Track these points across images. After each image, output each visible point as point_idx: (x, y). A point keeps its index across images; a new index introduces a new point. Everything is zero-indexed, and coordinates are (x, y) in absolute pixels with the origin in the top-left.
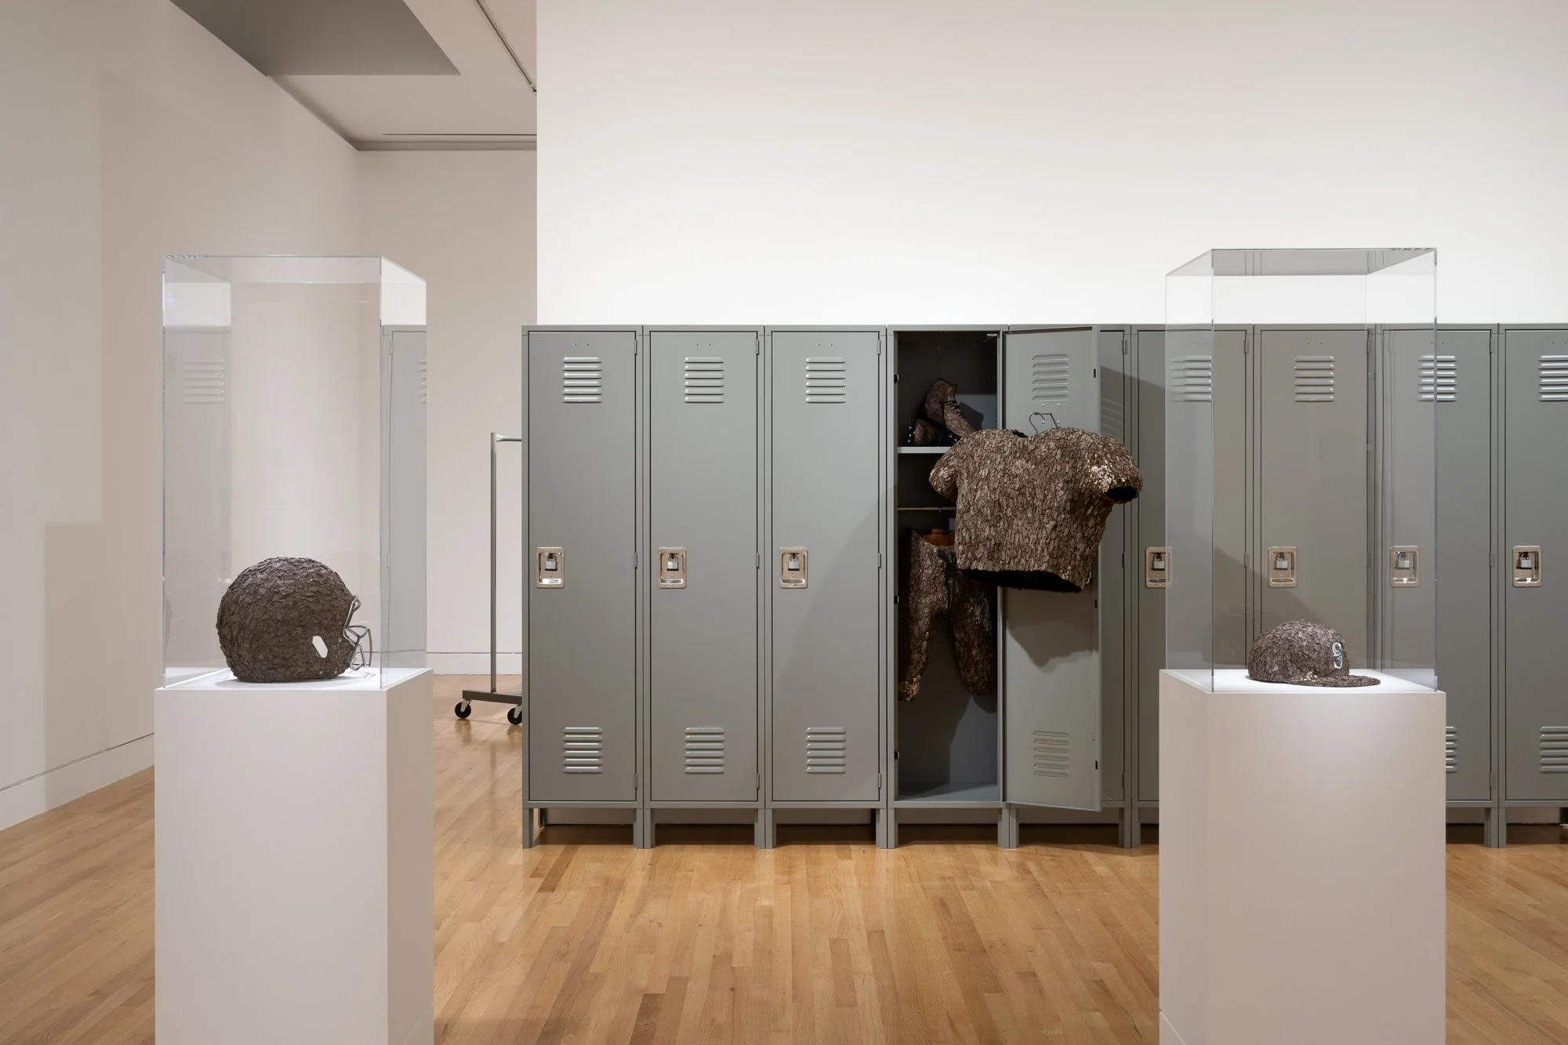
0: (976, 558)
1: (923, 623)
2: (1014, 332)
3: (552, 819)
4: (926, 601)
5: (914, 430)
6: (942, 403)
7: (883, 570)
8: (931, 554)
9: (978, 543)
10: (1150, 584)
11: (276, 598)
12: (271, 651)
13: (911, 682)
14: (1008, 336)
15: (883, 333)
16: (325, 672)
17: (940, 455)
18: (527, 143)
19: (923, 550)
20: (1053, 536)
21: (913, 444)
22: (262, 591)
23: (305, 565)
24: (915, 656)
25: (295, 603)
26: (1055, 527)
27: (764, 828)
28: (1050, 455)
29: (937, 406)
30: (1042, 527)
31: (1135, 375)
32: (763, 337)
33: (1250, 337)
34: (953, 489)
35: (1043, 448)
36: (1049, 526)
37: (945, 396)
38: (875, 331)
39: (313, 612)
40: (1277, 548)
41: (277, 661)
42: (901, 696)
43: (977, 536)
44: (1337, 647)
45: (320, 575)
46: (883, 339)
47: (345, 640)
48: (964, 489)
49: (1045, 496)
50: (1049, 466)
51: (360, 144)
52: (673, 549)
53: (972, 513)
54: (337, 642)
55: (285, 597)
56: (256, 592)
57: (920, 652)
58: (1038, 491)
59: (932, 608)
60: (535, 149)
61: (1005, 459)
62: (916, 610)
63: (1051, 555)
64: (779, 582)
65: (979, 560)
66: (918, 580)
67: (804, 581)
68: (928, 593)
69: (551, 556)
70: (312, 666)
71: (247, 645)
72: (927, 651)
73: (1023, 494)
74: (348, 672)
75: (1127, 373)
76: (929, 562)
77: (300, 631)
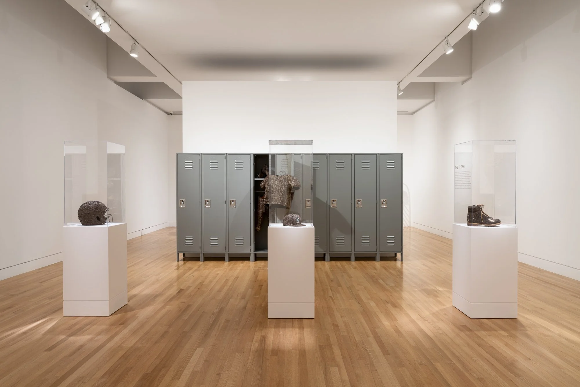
0: (267, 202)
1: (260, 215)
2: (278, 155)
3: (186, 256)
4: (261, 210)
5: (258, 175)
6: (265, 169)
7: (251, 204)
8: (262, 201)
9: (268, 198)
10: (306, 207)
11: (88, 209)
12: (87, 219)
13: (258, 227)
14: (277, 156)
15: (251, 155)
16: (100, 223)
17: (262, 180)
18: (181, 113)
19: (260, 200)
20: (282, 197)
21: (258, 178)
22: (86, 207)
23: (96, 202)
24: (259, 222)
25: (92, 210)
26: (282, 195)
27: (227, 257)
28: (282, 180)
29: (264, 170)
30: (280, 195)
31: (303, 164)
32: (226, 156)
33: (327, 156)
34: (265, 187)
35: (281, 179)
36: (281, 195)
37: (266, 168)
38: (249, 154)
39: (96, 211)
40: (332, 200)
41: (89, 221)
42: (255, 230)
43: (268, 197)
44: (298, 219)
45: (98, 204)
46: (251, 156)
47: (104, 217)
48: (267, 186)
49: (281, 189)
50: (282, 182)
51: (168, 113)
52: (208, 200)
53: (267, 192)
54: (102, 217)
55: (90, 209)
56: (84, 207)
57: (260, 221)
58: (279, 187)
59: (262, 212)
60: (182, 114)
61: (274, 181)
62: (259, 213)
63: (281, 201)
64: (230, 206)
65: (268, 202)
66: (260, 206)
67: (235, 206)
68: (261, 209)
69: (183, 201)
70: (96, 222)
71: (82, 218)
72: (261, 221)
73: (277, 188)
74: (106, 224)
75: (302, 163)
76: (261, 202)
77: (93, 215)
